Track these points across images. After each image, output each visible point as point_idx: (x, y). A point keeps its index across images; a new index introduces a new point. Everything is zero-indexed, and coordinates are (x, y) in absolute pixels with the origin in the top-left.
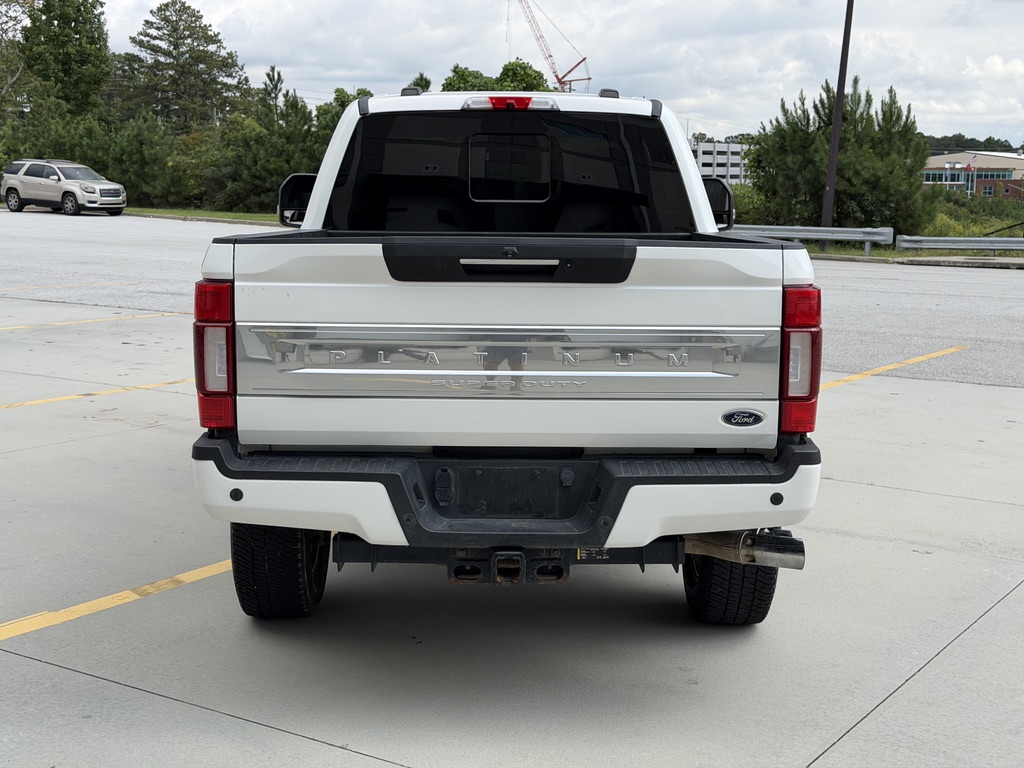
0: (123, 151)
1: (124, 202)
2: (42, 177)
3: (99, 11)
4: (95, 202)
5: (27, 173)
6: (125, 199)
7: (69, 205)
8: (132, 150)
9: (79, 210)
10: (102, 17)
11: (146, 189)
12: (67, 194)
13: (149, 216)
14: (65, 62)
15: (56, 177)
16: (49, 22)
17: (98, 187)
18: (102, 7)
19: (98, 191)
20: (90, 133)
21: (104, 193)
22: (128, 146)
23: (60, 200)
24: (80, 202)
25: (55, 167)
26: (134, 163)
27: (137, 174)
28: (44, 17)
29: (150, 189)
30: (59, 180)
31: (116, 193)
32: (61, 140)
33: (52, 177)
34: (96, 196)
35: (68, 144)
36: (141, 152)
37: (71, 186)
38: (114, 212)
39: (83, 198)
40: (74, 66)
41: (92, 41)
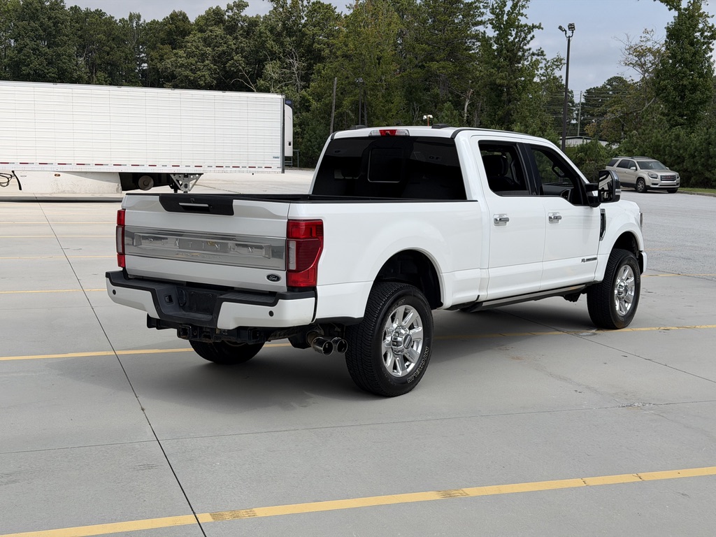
0: (696, 149)
1: (677, 184)
2: (627, 168)
3: (708, 55)
4: (657, 184)
5: (618, 166)
6: (679, 182)
7: (640, 186)
8: (702, 149)
9: (647, 190)
10: (712, 60)
11: (707, 175)
12: (640, 179)
13: (694, 194)
14: (681, 90)
15: (634, 168)
16: (674, 65)
17: (660, 174)
18: (711, 52)
19: (659, 177)
20: (678, 137)
21: (663, 178)
22: (699, 146)
23: (635, 183)
24: (647, 184)
25: (635, 161)
26: (702, 157)
27: (703, 165)
28: (671, 61)
29: (711, 175)
30: (636, 170)
31: (672, 178)
32: (658, 143)
33: (632, 168)
34: (658, 180)
35: (663, 145)
36: (708, 150)
37: (643, 173)
38: (672, 190)
39: (649, 181)
40: (687, 93)
41: (701, 75)
